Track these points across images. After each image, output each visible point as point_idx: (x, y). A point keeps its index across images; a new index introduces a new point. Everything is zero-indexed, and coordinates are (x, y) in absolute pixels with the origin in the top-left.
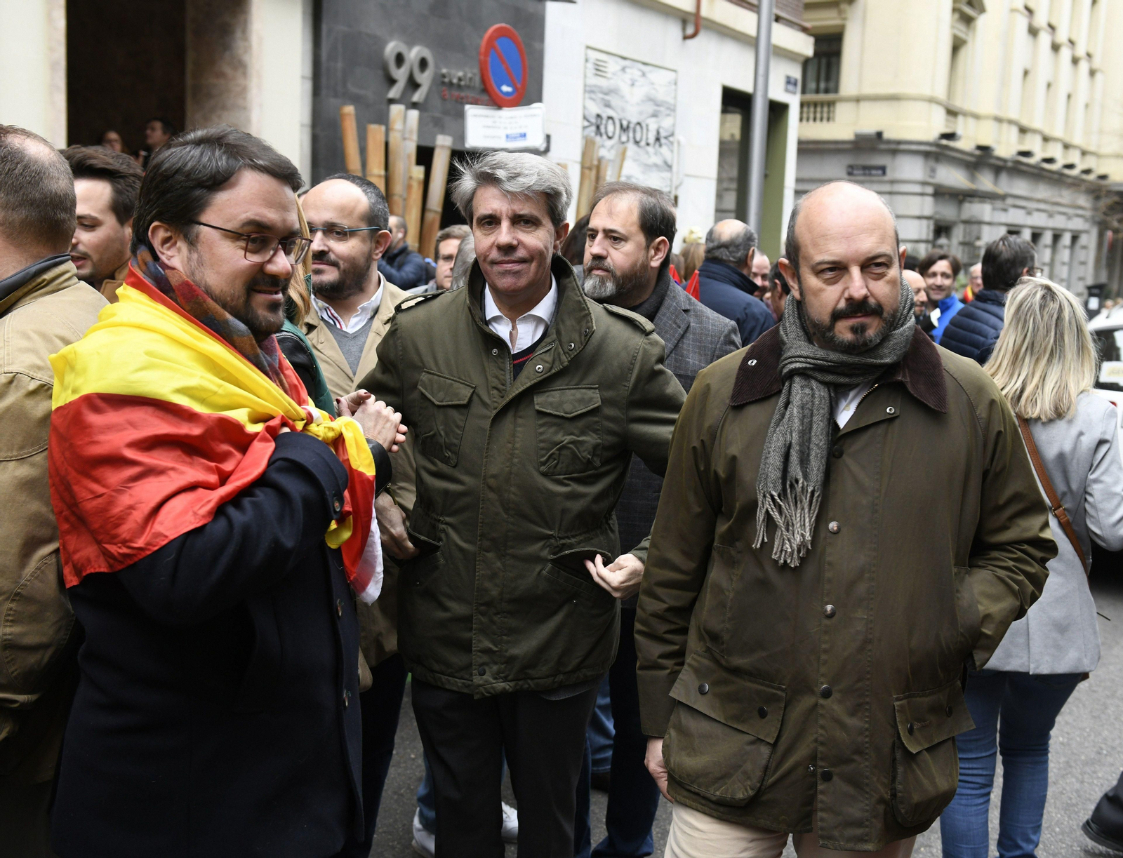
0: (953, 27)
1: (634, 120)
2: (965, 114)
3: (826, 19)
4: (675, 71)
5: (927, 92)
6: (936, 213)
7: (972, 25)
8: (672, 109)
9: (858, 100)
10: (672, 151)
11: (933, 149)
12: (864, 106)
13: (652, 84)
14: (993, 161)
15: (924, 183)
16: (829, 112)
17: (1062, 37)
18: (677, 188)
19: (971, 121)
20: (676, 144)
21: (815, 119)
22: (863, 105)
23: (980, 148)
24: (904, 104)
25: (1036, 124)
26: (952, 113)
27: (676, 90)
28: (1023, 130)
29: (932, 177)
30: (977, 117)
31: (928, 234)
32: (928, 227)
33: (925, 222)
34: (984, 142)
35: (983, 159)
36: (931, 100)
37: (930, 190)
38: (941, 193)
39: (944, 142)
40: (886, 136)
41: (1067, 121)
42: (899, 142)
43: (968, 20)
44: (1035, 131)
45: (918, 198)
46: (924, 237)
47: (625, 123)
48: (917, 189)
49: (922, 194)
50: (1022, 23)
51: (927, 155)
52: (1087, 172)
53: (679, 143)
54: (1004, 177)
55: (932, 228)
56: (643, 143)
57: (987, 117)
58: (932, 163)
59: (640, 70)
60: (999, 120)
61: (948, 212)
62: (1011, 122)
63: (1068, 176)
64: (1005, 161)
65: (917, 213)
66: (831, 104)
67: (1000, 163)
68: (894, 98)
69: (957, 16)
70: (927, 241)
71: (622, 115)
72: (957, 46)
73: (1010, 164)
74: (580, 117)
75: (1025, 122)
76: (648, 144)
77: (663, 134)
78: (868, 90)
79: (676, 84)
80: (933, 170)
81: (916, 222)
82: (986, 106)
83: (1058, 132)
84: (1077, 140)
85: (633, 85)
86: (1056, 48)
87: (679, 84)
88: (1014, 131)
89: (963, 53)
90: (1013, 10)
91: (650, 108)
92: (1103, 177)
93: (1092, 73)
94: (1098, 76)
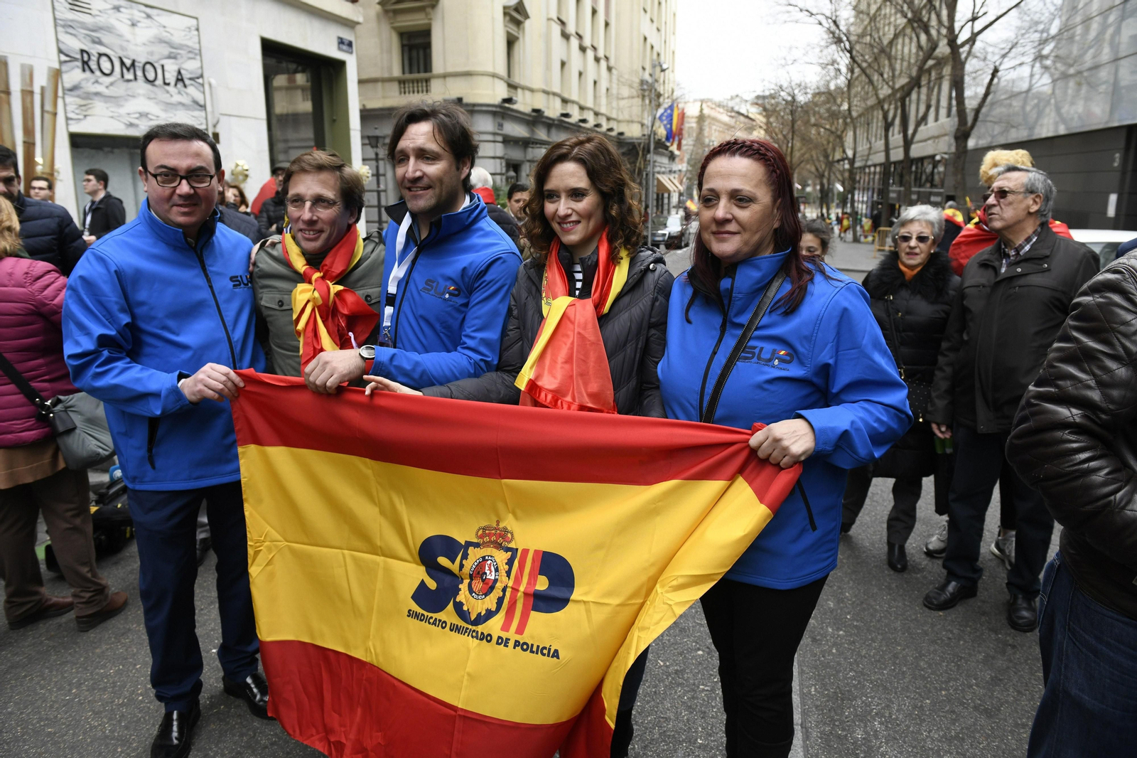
0: (505, 26)
1: (141, 59)
2: (524, 88)
3: (418, 20)
4: (197, 18)
5: (490, 69)
6: (505, 154)
7: (521, 26)
8: (198, 53)
9: (444, 76)
10: (204, 93)
11: (498, 109)
12: (450, 81)
13: (164, 27)
14: (544, 120)
15: (494, 134)
16: (427, 86)
17: (601, 54)
18: (215, 126)
19: (528, 93)
20: (207, 87)
21: (418, 92)
22: (448, 79)
23: (534, 110)
24: (475, 78)
25: (574, 97)
26: (512, 86)
27: (199, 35)
28: (565, 101)
29: (502, 130)
30: (532, 90)
31: (501, 169)
32: (501, 164)
33: (498, 161)
34: (537, 107)
35: (536, 118)
36: (494, 76)
37: (500, 139)
38: (508, 141)
39: (507, 105)
40: (465, 101)
41: (595, 97)
42: (474, 105)
43: (518, 23)
44: (573, 102)
45: (492, 144)
46: (498, 171)
47: (128, 62)
48: (490, 138)
49: (494, 142)
50: (556, 29)
51: (494, 114)
52: (611, 130)
53: (210, 85)
54: (554, 131)
55: (504, 164)
56: (159, 81)
57: (538, 91)
58: (500, 120)
59: (145, 13)
60: (547, 93)
61: (516, 154)
62: (555, 94)
63: (584, 128)
64: (553, 120)
65: (492, 155)
66: (427, 81)
67: (551, 122)
68: (468, 74)
69: (508, 18)
70: (501, 174)
71: (121, 54)
72: (511, 42)
73: (556, 122)
74: (55, 51)
75: (566, 96)
76: (166, 84)
77: (186, 75)
78: (450, 69)
79: (198, 30)
80: (501, 126)
81: (492, 161)
82: (537, 83)
83: (590, 104)
84: (603, 110)
85: (133, 25)
86: (597, 60)
87: (201, 29)
88: (558, 102)
89: (518, 47)
90: (549, 19)
91: (166, 50)
92: (621, 134)
93: (609, 69)
94: (614, 71)
